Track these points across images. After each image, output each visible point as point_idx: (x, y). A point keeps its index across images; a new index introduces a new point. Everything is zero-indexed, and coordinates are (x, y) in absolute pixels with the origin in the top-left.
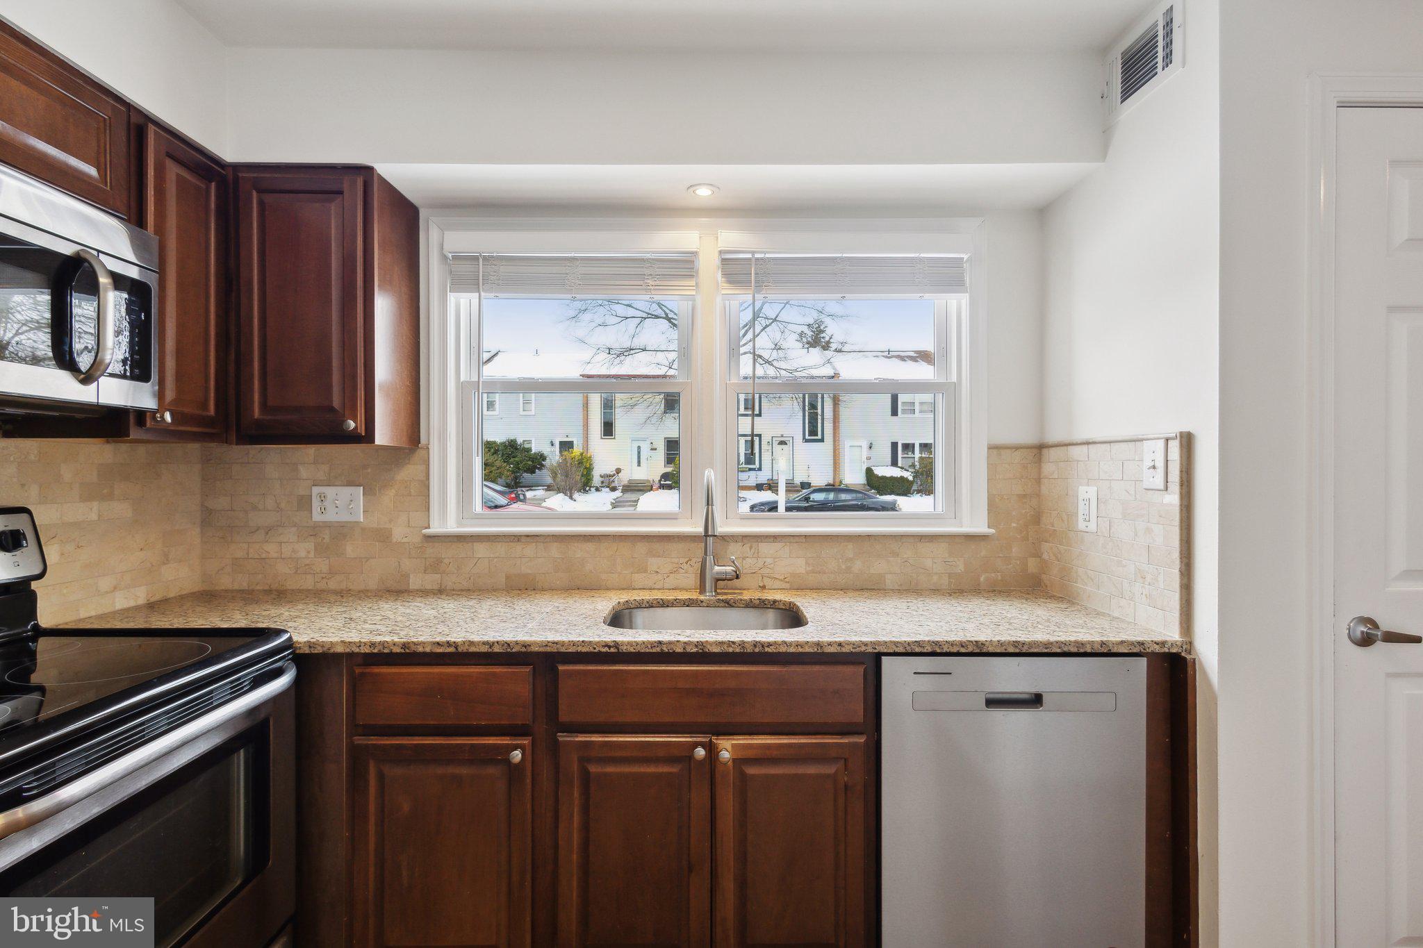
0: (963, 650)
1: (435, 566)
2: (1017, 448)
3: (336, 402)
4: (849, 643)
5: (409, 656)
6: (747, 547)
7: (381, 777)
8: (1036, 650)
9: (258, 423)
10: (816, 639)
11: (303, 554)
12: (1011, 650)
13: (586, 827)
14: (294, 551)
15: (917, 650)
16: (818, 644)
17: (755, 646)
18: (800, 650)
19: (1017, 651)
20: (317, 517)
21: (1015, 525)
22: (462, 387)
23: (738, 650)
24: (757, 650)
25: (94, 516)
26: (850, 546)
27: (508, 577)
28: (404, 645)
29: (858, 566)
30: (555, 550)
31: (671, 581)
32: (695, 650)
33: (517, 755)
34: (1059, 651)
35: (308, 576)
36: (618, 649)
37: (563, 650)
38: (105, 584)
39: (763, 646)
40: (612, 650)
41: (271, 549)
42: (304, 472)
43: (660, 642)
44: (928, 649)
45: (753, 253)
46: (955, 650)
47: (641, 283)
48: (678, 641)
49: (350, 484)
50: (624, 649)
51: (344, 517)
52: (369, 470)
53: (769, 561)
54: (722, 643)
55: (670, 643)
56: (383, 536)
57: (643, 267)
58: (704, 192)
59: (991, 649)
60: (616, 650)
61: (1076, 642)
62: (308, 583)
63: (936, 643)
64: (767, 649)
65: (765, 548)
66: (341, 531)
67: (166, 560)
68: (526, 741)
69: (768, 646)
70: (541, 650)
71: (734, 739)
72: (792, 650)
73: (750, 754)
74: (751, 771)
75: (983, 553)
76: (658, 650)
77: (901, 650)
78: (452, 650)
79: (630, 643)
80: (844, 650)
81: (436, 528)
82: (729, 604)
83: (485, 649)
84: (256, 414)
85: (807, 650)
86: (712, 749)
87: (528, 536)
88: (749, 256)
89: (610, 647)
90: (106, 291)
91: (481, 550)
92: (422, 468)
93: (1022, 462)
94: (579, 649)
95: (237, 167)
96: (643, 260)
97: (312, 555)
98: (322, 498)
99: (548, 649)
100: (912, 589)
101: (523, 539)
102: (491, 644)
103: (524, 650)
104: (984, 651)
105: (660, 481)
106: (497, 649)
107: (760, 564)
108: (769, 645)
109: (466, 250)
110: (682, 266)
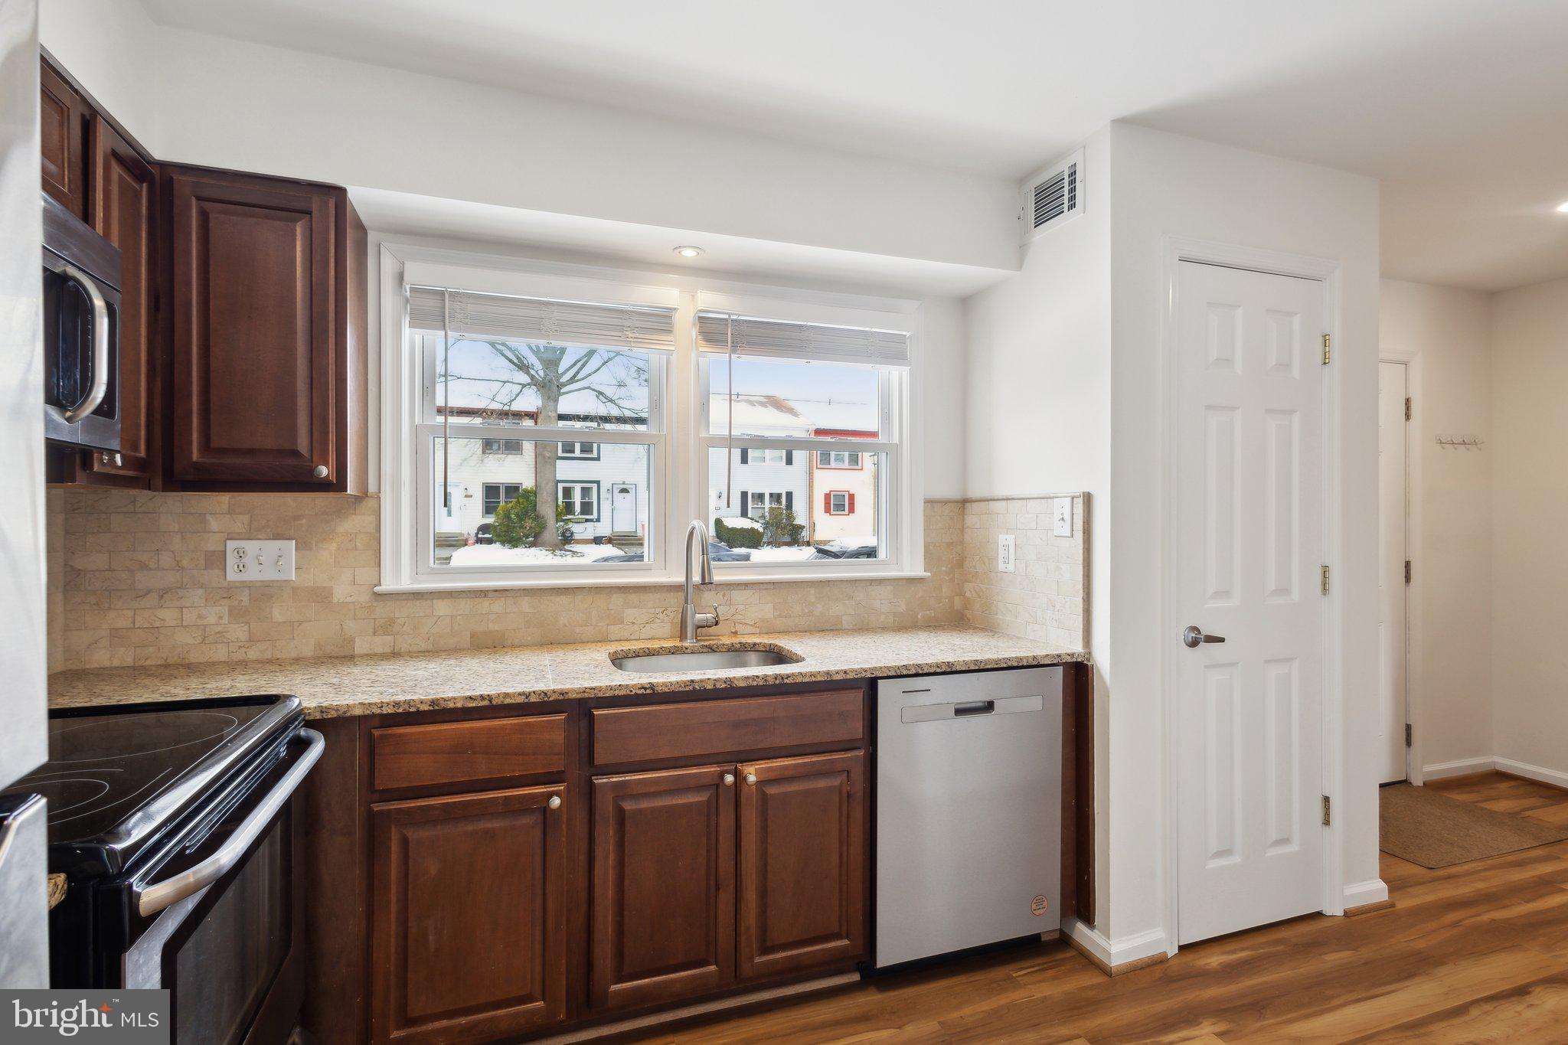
0: (938, 670)
1: (387, 627)
2: (946, 502)
3: (303, 445)
4: (853, 671)
5: (439, 713)
6: (720, 595)
7: (405, 842)
8: (989, 667)
9: (198, 467)
10: (825, 669)
11: (212, 619)
12: (973, 667)
13: (621, 864)
14: (200, 617)
15: (905, 673)
16: (828, 673)
17: (776, 678)
18: (814, 679)
19: (977, 668)
20: (232, 575)
21: (944, 569)
22: (416, 430)
23: (761, 684)
24: (777, 682)
26: (812, 591)
27: (472, 636)
28: (433, 702)
29: (819, 609)
30: (526, 604)
31: (647, 632)
32: (724, 686)
33: (556, 802)
34: (1005, 666)
35: (220, 646)
36: (653, 690)
37: (600, 695)
39: (782, 678)
40: (648, 691)
41: (168, 615)
42: (214, 524)
43: (692, 681)
44: (913, 671)
45: (729, 315)
46: (932, 670)
47: (620, 334)
48: (708, 679)
49: (277, 537)
50: (659, 689)
51: (269, 575)
52: (304, 521)
53: (741, 607)
54: (747, 678)
55: (702, 681)
56: (321, 596)
57: (621, 319)
58: (689, 253)
59: (959, 668)
60: (651, 692)
61: (1016, 658)
62: (221, 653)
63: (919, 666)
64: (786, 681)
65: (738, 596)
66: (265, 593)
68: (561, 787)
69: (787, 678)
70: (579, 696)
71: (757, 764)
72: (807, 680)
73: (771, 775)
74: (771, 790)
75: (920, 594)
76: (691, 688)
77: (892, 673)
78: (486, 703)
79: (664, 684)
80: (848, 677)
81: (388, 585)
82: (711, 649)
83: (521, 700)
84: (195, 457)
85: (819, 679)
86: (737, 774)
87: (496, 591)
88: (726, 317)
89: (645, 689)
90: (102, 318)
91: (442, 608)
92: (372, 519)
93: (951, 514)
94: (616, 693)
95: (164, 166)
96: (622, 311)
97: (225, 620)
98: (240, 554)
99: (586, 695)
100: (862, 628)
101: (490, 594)
102: (528, 695)
103: (561, 697)
104: (953, 669)
105: (477, 534)
106: (533, 699)
107: (733, 611)
108: (788, 676)
109: (428, 284)
110: (660, 321)
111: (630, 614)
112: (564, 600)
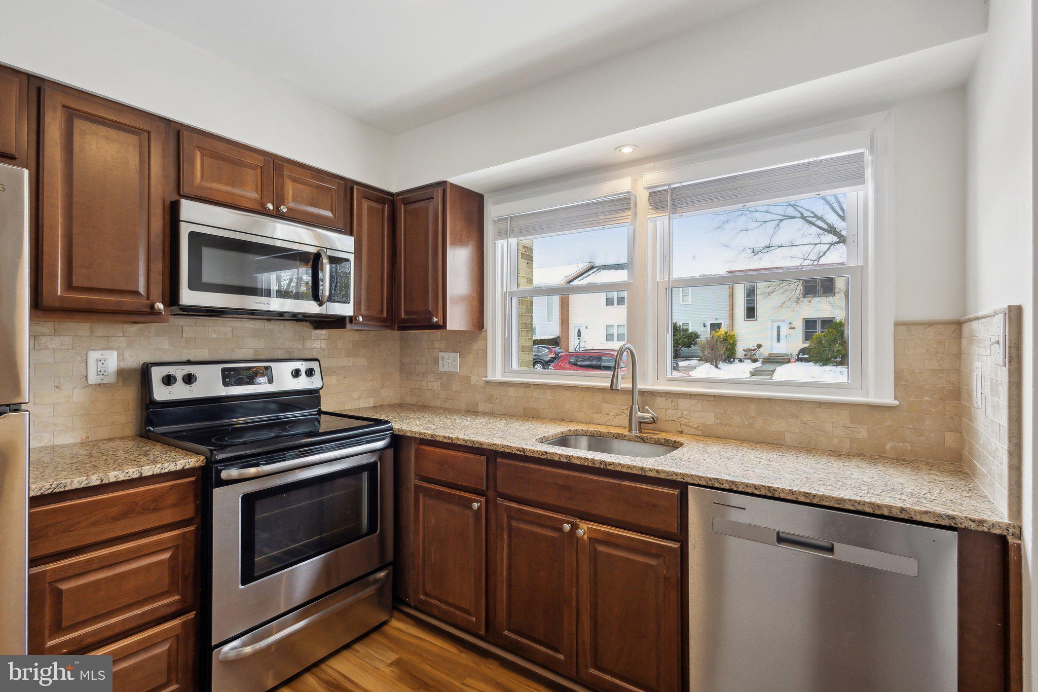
0: (756, 492)
1: (490, 399)
2: (930, 324)
3: (431, 307)
4: (664, 472)
5: (434, 442)
6: (669, 401)
7: (424, 503)
8: (827, 504)
9: (404, 321)
10: (641, 465)
11: (436, 388)
12: (802, 499)
14: (432, 386)
15: (717, 485)
16: (642, 469)
17: (601, 463)
18: (630, 471)
19: (808, 501)
20: (441, 369)
22: (504, 295)
23: (590, 465)
24: (602, 467)
25: (351, 364)
26: (753, 406)
27: (524, 409)
28: (432, 436)
29: (759, 423)
30: (549, 394)
31: (616, 421)
32: (565, 460)
33: (476, 505)
34: (852, 508)
35: (438, 400)
36: (524, 453)
37: (498, 449)
38: (356, 395)
39: (606, 464)
40: (522, 453)
41: (424, 383)
42: (436, 345)
43: (546, 452)
44: (726, 486)
45: (669, 185)
46: (749, 490)
47: (595, 219)
48: (556, 453)
49: (455, 351)
50: (528, 453)
51: (452, 370)
52: (462, 344)
53: (686, 412)
54: (581, 458)
55: (552, 454)
56: (467, 380)
57: (597, 208)
58: (627, 150)
59: (782, 496)
60: (523, 454)
61: (871, 503)
62: (438, 403)
63: (733, 483)
64: (608, 467)
65: (684, 403)
66: (450, 376)
67: (383, 387)
68: (483, 499)
69: (609, 465)
70: (488, 447)
71: (589, 524)
72: (624, 470)
73: (599, 536)
74: (600, 548)
76: (545, 457)
77: (703, 483)
78: (450, 441)
79: (530, 451)
80: (660, 476)
81: (490, 377)
83: (463, 443)
84: (403, 316)
85: (635, 472)
86: (575, 527)
87: (534, 385)
88: (667, 187)
89: (520, 451)
90: (326, 264)
91: (511, 391)
92: (484, 343)
93: (939, 337)
94: (506, 450)
95: (399, 194)
96: (597, 203)
97: (439, 389)
98: (443, 358)
99: (491, 448)
100: (807, 448)
101: (532, 386)
102: (466, 441)
103: (480, 446)
104: (776, 496)
105: (798, 355)
106: (469, 444)
107: (679, 414)
108: (610, 464)
109: (502, 215)
110: (624, 203)
111: (606, 407)
112: (568, 393)
